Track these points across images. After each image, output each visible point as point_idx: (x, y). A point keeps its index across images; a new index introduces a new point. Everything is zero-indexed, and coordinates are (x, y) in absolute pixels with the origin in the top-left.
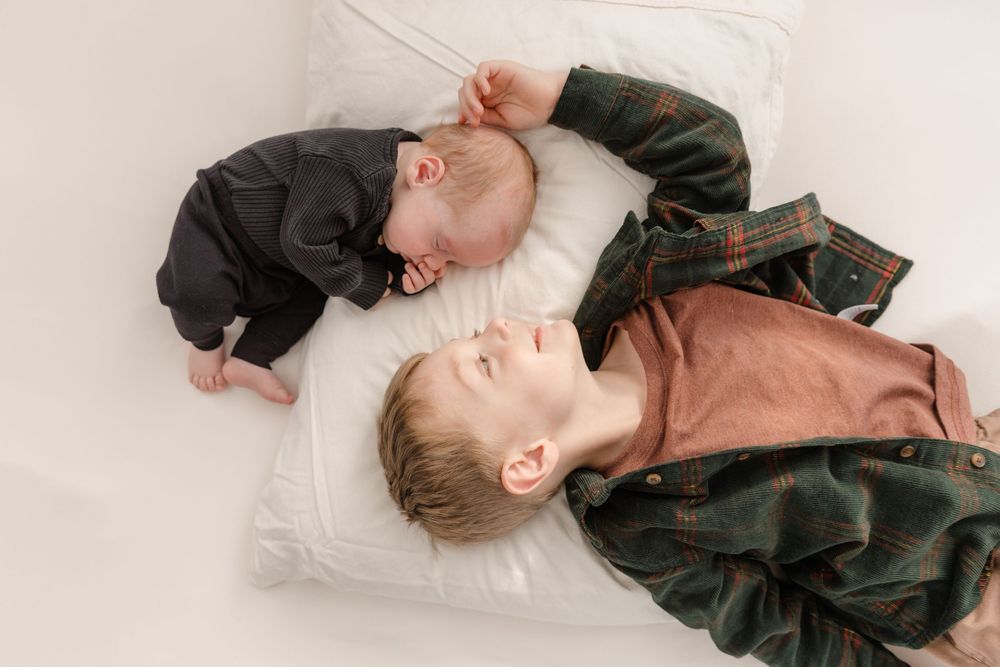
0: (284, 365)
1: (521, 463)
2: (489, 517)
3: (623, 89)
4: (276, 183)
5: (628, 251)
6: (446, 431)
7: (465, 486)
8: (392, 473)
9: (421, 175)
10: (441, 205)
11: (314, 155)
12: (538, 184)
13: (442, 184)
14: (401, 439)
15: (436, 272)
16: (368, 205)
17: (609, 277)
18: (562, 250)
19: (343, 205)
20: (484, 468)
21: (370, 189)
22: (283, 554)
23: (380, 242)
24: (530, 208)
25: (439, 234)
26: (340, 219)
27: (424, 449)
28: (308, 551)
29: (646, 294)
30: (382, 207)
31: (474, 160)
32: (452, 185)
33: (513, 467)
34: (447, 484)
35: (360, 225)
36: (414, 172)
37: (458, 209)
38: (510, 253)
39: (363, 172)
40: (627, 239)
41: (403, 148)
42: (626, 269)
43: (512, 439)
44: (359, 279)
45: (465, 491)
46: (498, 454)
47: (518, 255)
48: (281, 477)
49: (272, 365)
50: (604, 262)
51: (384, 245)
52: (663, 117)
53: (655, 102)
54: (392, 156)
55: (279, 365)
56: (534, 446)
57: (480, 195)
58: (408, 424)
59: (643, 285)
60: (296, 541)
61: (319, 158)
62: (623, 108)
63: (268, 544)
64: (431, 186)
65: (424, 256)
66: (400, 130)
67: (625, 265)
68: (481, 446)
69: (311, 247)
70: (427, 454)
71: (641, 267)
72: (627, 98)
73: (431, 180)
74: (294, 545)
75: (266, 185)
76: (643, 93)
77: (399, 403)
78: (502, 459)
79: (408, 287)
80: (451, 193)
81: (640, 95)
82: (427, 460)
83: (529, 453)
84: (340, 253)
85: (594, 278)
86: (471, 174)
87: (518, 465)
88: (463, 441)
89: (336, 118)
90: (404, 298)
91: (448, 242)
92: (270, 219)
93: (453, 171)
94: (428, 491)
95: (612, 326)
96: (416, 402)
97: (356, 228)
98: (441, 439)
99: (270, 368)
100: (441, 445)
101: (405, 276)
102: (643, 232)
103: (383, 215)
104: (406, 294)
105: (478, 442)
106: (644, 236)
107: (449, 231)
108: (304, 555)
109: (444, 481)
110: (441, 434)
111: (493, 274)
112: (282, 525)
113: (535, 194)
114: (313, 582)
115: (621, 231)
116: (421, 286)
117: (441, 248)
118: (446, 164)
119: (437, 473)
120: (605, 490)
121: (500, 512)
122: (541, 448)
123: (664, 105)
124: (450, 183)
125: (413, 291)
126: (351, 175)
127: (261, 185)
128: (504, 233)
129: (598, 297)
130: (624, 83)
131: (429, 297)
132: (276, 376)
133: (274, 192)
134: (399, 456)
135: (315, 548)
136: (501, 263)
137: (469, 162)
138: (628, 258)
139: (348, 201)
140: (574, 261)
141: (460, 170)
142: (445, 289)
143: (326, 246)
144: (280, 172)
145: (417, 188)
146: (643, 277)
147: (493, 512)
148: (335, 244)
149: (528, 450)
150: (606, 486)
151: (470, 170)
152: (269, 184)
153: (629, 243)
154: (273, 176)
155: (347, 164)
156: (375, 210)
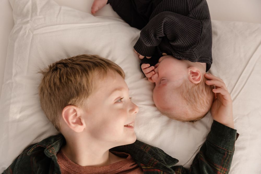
0: (109, 10)
1: (76, 115)
2: (52, 100)
3: (228, 152)
4: (190, 10)
5: (163, 161)
6: (93, 83)
7: (68, 90)
8: (75, 59)
9: (193, 73)
10: (181, 82)
11: (202, 27)
12: (188, 122)
13: (189, 82)
14: (91, 64)
15: (151, 78)
16: (181, 51)
17: (151, 152)
18: (161, 132)
19: (181, 40)
20: (76, 99)
21: (188, 52)
22: (25, 10)
23: (164, 54)
24: (178, 119)
25: (168, 81)
26: (175, 38)
27: (86, 74)
28: (28, 22)
29: (145, 169)
30: (180, 56)
31: (200, 96)
32: (189, 87)
33: (75, 111)
34: (70, 82)
35: (172, 47)
36: (195, 70)
37: (179, 89)
38: (158, 110)
39: (195, 49)
40: (167, 159)
41: (204, 65)
42: (155, 160)
43: (87, 111)
44: (148, 45)
45: (66, 90)
46: (81, 105)
47: (158, 113)
48: (60, 9)
49: (109, 4)
50: (157, 150)
51: (162, 56)
52: (217, 170)
53: (223, 166)
54: (201, 61)
55: (109, 8)
56: (83, 121)
57: (185, 99)
58: (97, 68)
59: (148, 168)
60: (32, 17)
61: (201, 30)
62: (220, 153)
63: (30, 3)
64: (189, 78)
65: (158, 73)
66: (212, 63)
67: (157, 159)
68: (86, 97)
69: (163, 26)
70: (84, 75)
71: (157, 166)
72: (224, 154)
73: (191, 78)
74: (30, 16)
75: (189, 5)
76: (226, 161)
77: (106, 65)
78: (79, 106)
79: (144, 66)
80: (186, 86)
81: (226, 159)
82: (81, 74)
83: (80, 119)
84: (160, 37)
85: (150, 146)
86: (194, 95)
87: (75, 113)
88: (89, 90)
89: (216, 34)
90: (139, 64)
91: (164, 85)
92: (174, 7)
93: (195, 87)
94: (67, 74)
95: (128, 154)
96: (106, 72)
97: (171, 45)
98: (90, 81)
99: (107, 3)
100: (87, 81)
101: (149, 65)
102: (171, 166)
103: (176, 56)
104: (141, 65)
105: (87, 97)
106: (169, 167)
107: (169, 86)
108: (25, 20)
109: (71, 81)
110: (92, 81)
111: (150, 102)
112: (39, 10)
113: (184, 121)
114: (13, 24)
115: (170, 157)
116: (145, 72)
117: (162, 82)
118: (198, 84)
119: (75, 79)
120: (51, 155)
121: (54, 105)
122: (82, 124)
123: (222, 169)
124: (190, 86)
125: (142, 68)
126: (194, 44)
127: (189, 3)
128: (169, 109)
129: (142, 148)
130: (231, 152)
131: (139, 74)
132: (104, 6)
133: (186, 9)
134: (82, 63)
135: (29, 25)
136: (154, 105)
137: (199, 94)
138: (160, 160)
139: (182, 42)
140: (156, 137)
141: (196, 90)
142: (143, 81)
143: (163, 32)
144: (195, 12)
145: (188, 71)
146: (153, 167)
147: (55, 102)
148: (163, 35)
149: (81, 118)
150: (53, 156)
151: (196, 95)
152: (189, 7)
153: (166, 161)
154: (193, 9)
155: (198, 42)
156: (178, 53)
